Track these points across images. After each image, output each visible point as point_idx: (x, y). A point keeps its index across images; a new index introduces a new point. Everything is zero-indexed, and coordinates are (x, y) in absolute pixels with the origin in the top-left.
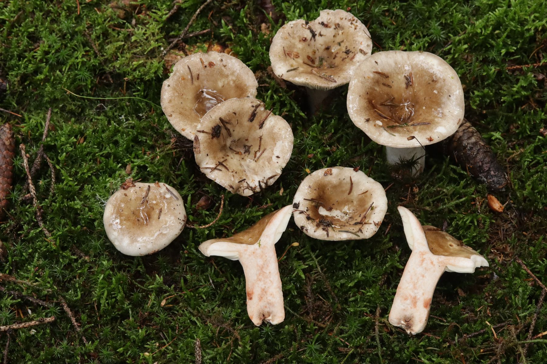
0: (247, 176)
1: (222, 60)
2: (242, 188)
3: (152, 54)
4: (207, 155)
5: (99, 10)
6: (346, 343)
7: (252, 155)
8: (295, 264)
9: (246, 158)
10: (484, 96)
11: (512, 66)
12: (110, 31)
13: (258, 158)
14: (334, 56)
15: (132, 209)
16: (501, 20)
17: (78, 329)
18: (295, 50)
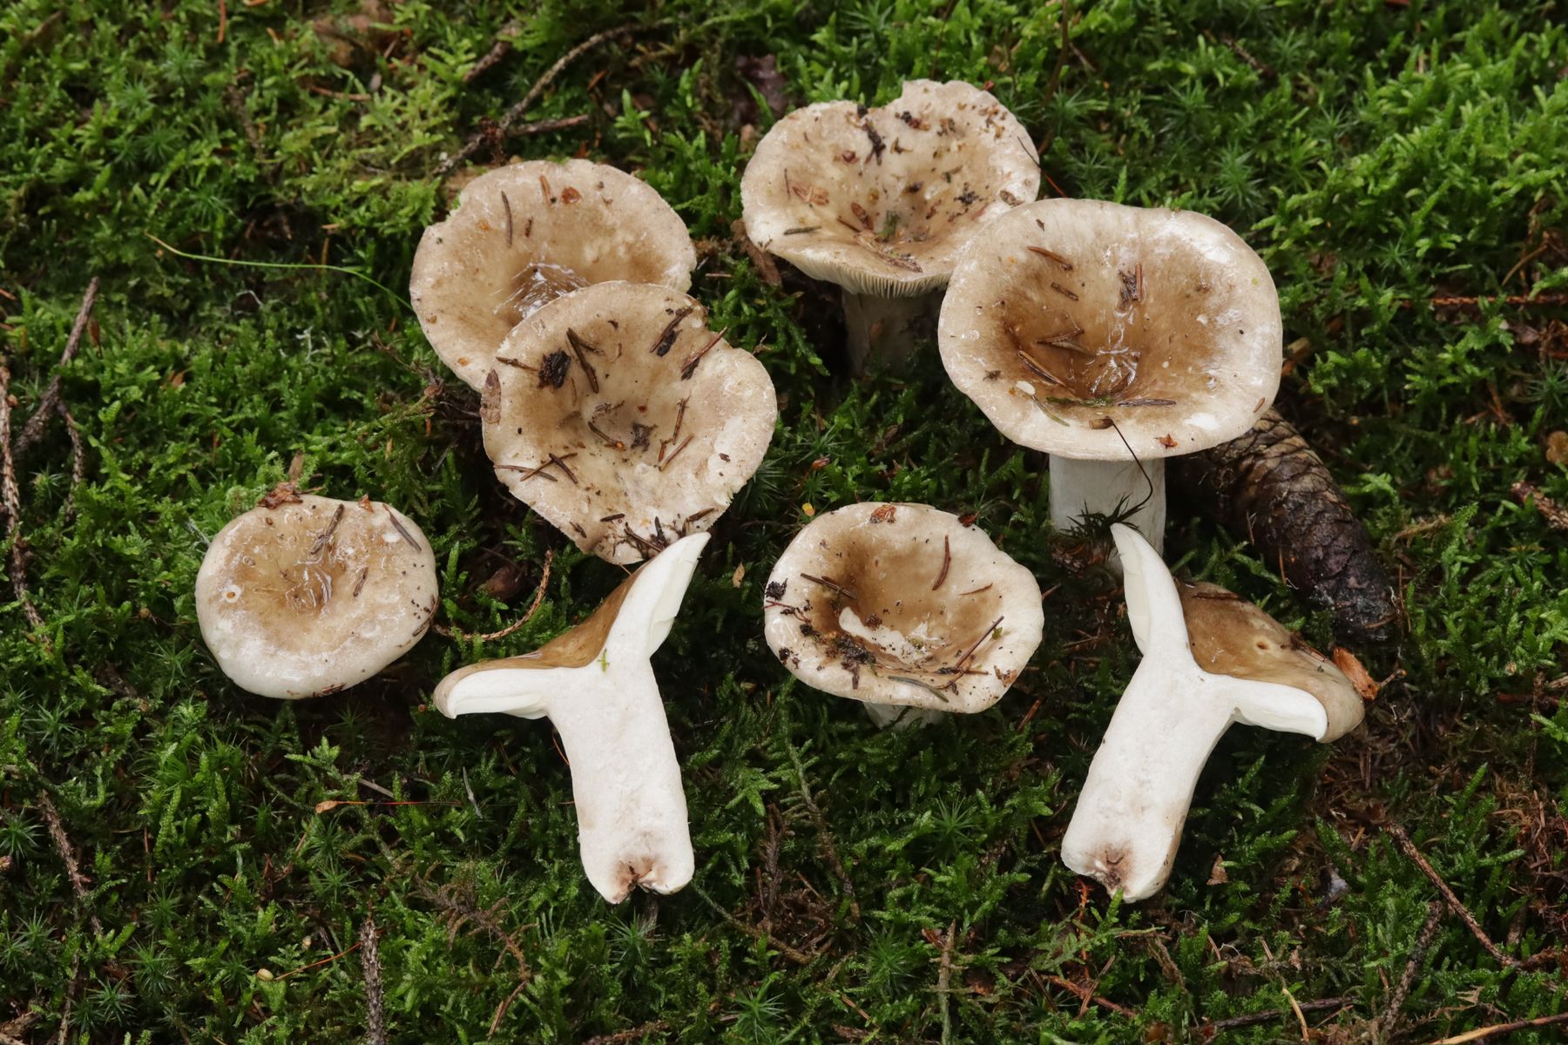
0: (629, 507)
1: (601, 186)
2: (611, 540)
3: (413, 166)
4: (520, 431)
5: (280, 35)
6: (862, 1012)
7: (653, 452)
8: (743, 774)
9: (633, 459)
10: (1356, 370)
11: (1446, 298)
12: (304, 95)
13: (669, 461)
14: (928, 210)
15: (284, 565)
16: (1426, 158)
17: (83, 894)
18: (819, 183)
